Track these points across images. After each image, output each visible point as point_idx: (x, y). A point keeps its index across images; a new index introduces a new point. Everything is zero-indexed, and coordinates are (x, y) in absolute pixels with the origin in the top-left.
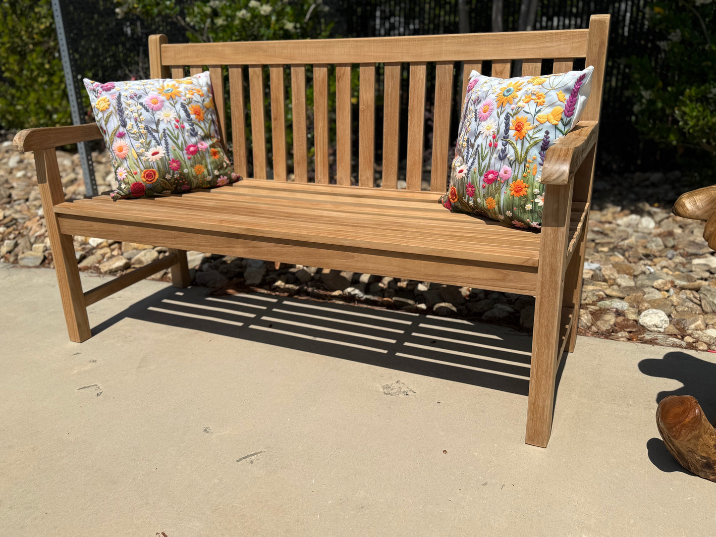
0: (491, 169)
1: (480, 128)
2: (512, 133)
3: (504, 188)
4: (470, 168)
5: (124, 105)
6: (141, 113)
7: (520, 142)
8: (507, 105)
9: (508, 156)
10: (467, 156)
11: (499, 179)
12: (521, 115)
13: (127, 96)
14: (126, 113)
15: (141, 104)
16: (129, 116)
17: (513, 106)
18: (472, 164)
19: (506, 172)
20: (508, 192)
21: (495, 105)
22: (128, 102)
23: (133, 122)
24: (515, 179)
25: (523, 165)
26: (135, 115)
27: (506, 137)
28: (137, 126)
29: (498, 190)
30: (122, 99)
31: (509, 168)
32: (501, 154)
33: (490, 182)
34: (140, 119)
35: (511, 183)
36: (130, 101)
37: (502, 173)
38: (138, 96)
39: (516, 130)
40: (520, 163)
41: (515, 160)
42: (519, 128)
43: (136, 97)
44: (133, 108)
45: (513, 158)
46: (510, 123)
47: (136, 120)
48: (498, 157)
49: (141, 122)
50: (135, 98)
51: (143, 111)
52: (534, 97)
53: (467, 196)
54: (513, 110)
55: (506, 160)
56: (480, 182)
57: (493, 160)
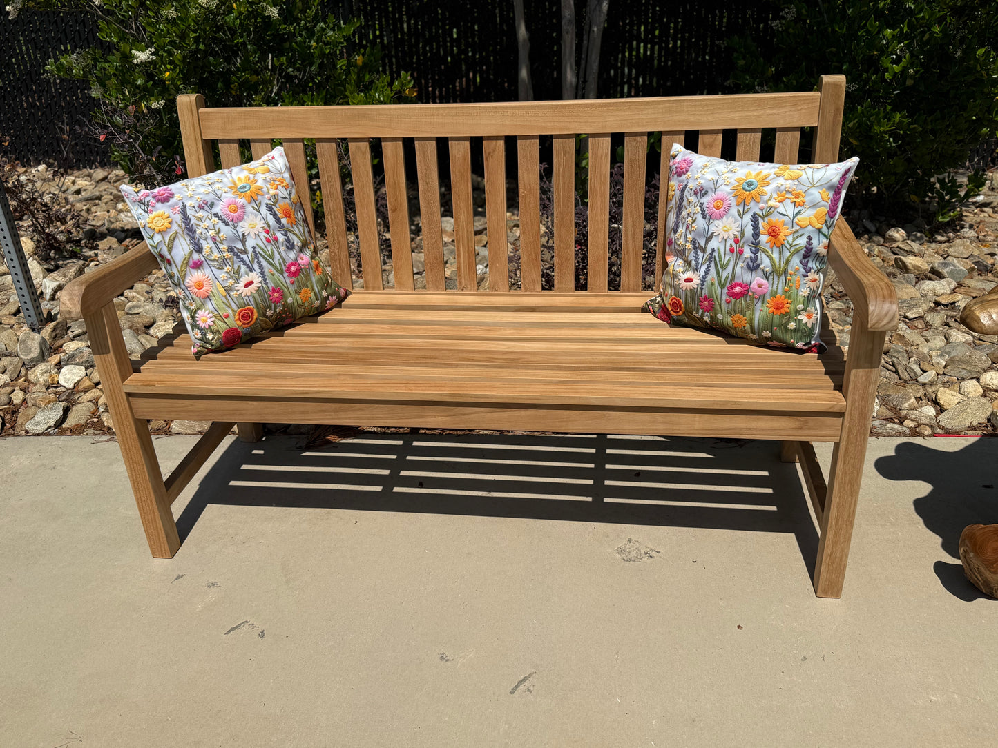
0: (737, 281)
1: (712, 228)
2: (764, 238)
3: (759, 304)
4: (704, 277)
5: (193, 221)
6: (219, 229)
7: (776, 250)
8: (752, 204)
9: (762, 266)
10: (697, 262)
11: (750, 293)
12: (775, 218)
13: (194, 207)
14: (198, 231)
15: (216, 215)
16: (204, 236)
17: (761, 205)
18: (707, 272)
19: (760, 286)
20: (765, 309)
21: (733, 202)
22: (198, 215)
23: (211, 244)
24: (774, 294)
25: (783, 278)
26: (212, 232)
27: (755, 243)
28: (218, 248)
29: (750, 307)
30: (189, 212)
31: (765, 282)
32: (751, 264)
33: (737, 296)
34: (220, 238)
35: (768, 298)
36: (201, 214)
37: (754, 285)
38: (209, 203)
39: (770, 234)
40: (779, 276)
41: (773, 272)
42: (773, 233)
43: (206, 205)
44: (207, 223)
45: (768, 269)
46: (760, 226)
47: (214, 240)
48: (745, 267)
49: (222, 243)
50: (206, 208)
51: (221, 225)
52: (789, 196)
53: (701, 311)
54: (762, 210)
55: (759, 271)
56: (722, 296)
57: (738, 270)
